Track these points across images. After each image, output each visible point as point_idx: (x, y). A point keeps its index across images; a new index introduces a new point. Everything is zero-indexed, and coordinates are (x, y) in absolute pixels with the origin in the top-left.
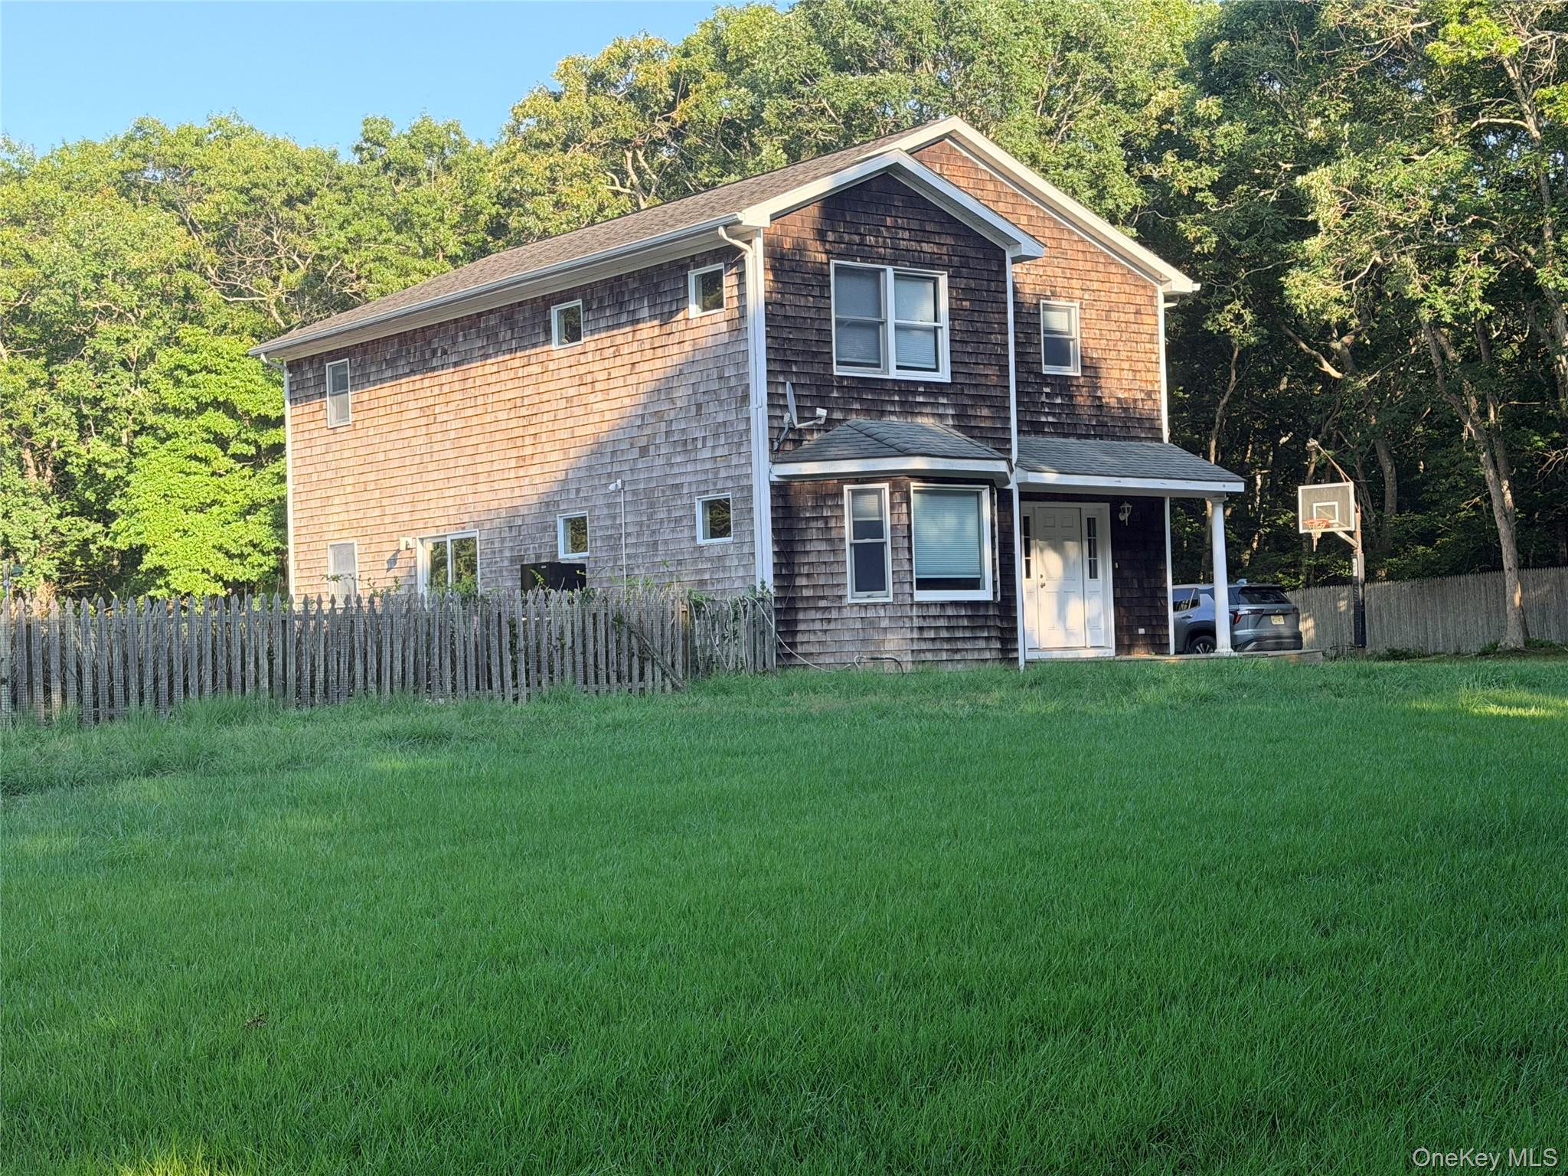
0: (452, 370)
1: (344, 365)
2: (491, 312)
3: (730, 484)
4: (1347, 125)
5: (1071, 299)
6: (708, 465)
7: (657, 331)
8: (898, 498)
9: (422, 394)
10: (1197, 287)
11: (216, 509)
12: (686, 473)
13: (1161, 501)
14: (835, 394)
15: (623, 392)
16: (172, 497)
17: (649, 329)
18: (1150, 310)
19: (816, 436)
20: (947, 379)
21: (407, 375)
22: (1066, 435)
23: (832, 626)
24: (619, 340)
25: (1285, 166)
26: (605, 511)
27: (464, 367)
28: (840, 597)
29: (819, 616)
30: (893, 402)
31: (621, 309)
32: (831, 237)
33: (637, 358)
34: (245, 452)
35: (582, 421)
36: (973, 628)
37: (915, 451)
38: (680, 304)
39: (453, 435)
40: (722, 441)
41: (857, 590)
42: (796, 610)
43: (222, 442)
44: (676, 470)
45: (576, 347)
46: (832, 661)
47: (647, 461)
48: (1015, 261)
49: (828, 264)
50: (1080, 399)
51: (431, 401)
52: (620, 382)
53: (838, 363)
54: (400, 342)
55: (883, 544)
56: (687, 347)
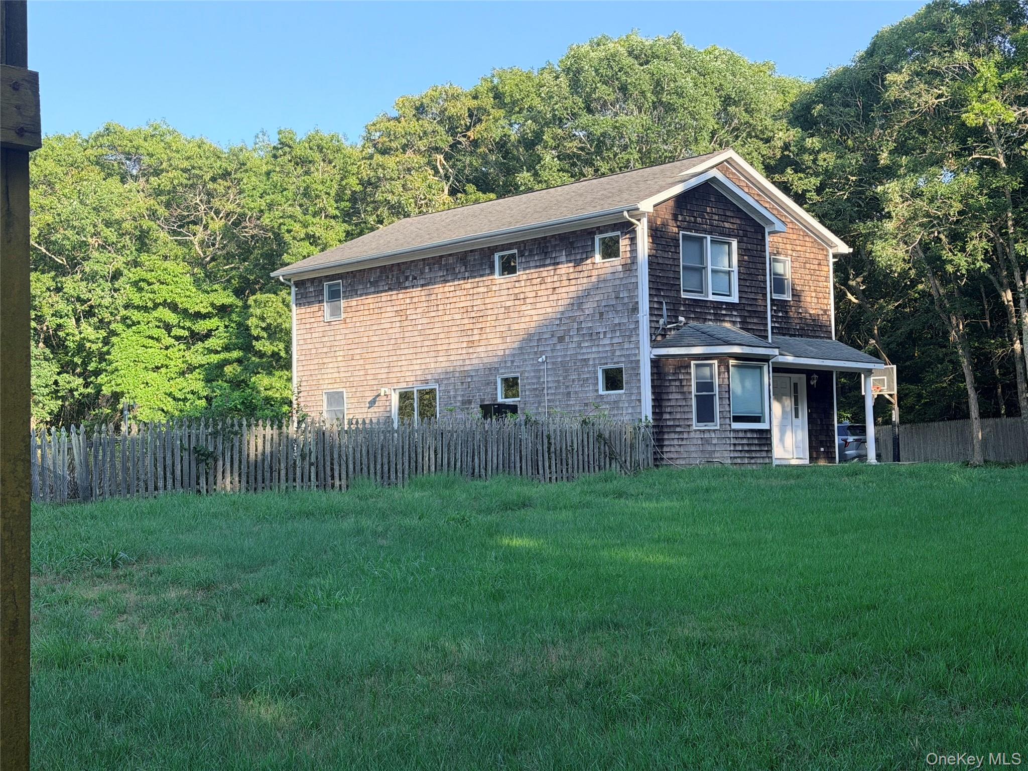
0: (420, 289)
1: (339, 284)
2: (450, 255)
3: (623, 359)
4: (904, 157)
5: (786, 255)
6: (608, 348)
7: (571, 270)
8: (723, 369)
9: (397, 303)
10: (851, 250)
11: (163, 370)
12: (591, 352)
13: (831, 373)
14: (682, 309)
15: (547, 304)
16: (139, 362)
17: (565, 269)
18: (825, 263)
19: (673, 332)
20: (736, 301)
21: (386, 291)
22: (784, 335)
23: (684, 442)
24: (545, 274)
25: (852, 178)
26: (532, 374)
27: (430, 287)
28: (689, 426)
29: (676, 436)
30: (710, 313)
31: (545, 256)
32: (680, 218)
33: (557, 285)
34: (182, 335)
35: (516, 320)
36: (760, 445)
37: (734, 342)
38: (589, 254)
39: (420, 327)
40: (618, 334)
41: (698, 422)
42: (663, 433)
43: (168, 328)
44: (584, 351)
45: (513, 277)
46: (684, 463)
47: (564, 346)
48: (770, 233)
49: (679, 233)
50: (791, 313)
51: (403, 307)
52: (545, 299)
53: (684, 291)
54: (381, 272)
55: (712, 396)
56: (594, 279)
